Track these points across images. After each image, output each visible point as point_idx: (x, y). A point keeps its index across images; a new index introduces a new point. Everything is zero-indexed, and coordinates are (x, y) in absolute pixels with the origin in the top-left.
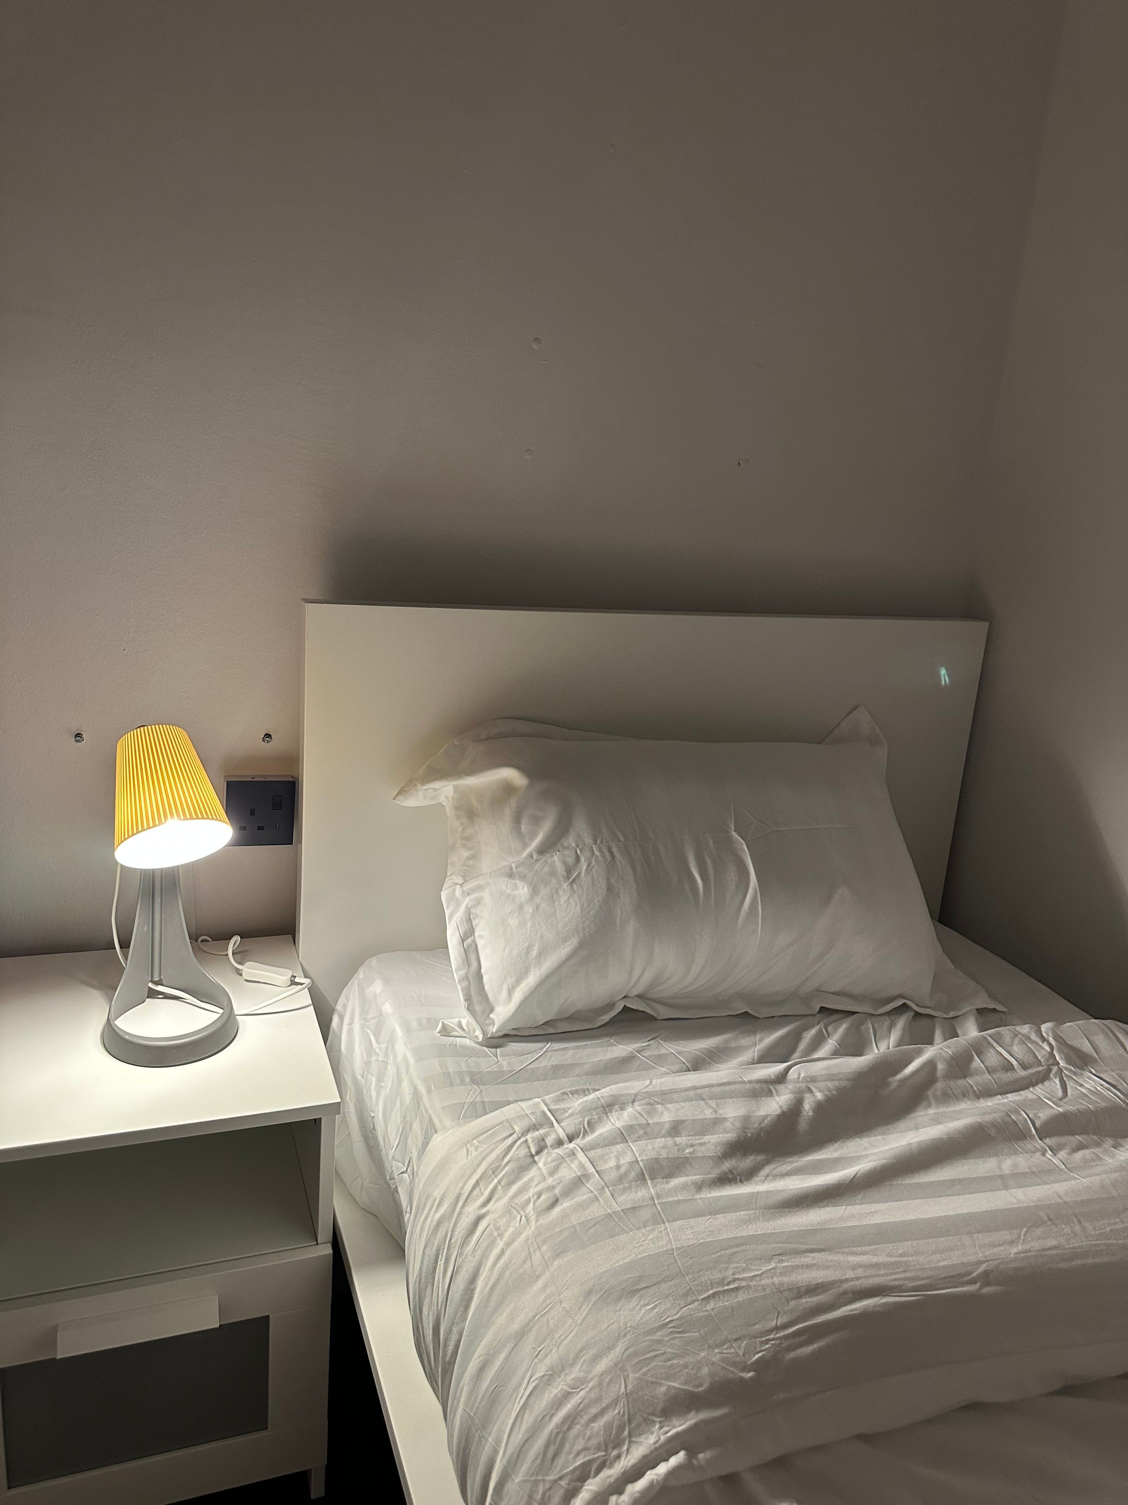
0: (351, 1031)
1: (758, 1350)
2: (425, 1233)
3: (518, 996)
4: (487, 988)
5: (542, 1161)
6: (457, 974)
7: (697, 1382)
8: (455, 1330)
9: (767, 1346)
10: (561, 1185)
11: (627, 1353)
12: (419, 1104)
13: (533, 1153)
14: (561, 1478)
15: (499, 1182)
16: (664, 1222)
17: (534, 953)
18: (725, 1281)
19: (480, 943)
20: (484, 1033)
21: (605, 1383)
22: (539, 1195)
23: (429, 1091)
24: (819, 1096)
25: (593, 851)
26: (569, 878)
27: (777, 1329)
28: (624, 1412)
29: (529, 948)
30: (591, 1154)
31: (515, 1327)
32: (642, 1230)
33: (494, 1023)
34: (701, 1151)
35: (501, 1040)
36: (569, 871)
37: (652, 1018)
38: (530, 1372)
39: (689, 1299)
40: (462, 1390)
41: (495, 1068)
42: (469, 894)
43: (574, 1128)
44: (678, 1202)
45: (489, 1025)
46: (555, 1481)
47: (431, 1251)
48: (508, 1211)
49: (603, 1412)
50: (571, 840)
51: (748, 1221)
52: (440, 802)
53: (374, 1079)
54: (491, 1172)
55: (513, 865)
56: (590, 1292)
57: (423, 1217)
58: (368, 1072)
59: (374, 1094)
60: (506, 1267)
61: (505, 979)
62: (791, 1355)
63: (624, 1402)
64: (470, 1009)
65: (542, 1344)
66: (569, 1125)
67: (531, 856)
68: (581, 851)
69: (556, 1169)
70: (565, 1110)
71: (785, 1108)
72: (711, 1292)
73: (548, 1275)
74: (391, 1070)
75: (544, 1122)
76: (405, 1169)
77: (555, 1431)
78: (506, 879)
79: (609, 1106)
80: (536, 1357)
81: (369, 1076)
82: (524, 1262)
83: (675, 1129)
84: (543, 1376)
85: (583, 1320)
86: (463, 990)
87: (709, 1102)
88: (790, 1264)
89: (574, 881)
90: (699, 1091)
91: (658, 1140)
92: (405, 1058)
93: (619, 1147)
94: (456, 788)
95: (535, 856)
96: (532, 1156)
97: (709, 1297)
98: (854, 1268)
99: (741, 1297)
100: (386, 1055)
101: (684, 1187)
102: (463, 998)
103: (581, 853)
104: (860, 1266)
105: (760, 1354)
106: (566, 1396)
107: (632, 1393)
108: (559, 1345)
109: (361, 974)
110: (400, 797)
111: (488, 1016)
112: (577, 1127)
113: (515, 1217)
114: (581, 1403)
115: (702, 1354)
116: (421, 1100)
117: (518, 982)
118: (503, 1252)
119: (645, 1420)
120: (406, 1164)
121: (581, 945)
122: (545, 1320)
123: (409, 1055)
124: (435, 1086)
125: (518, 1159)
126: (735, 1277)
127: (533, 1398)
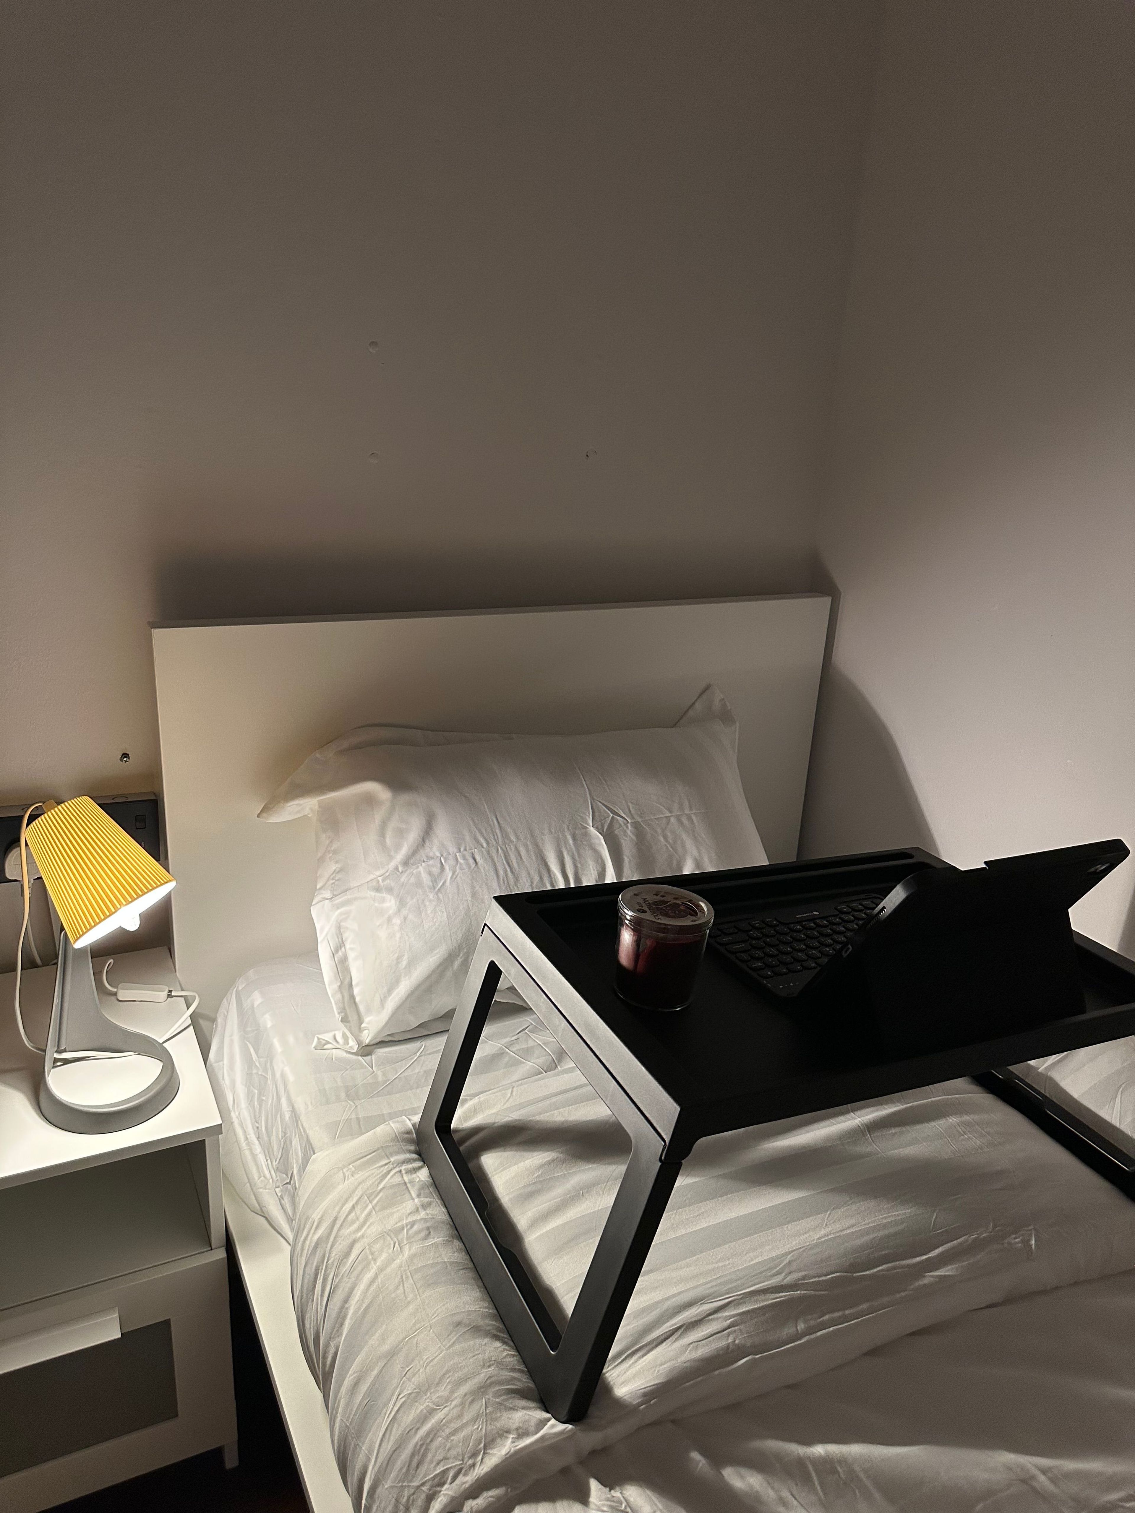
0: (231, 1042)
2: (305, 1252)
3: (391, 1004)
4: (359, 1000)
8: (332, 1343)
11: (489, 1381)
12: (298, 1123)
14: (423, 1484)
15: (373, 1208)
17: (404, 963)
19: (350, 957)
20: (359, 1043)
21: (467, 1403)
22: (412, 1225)
25: (457, 859)
26: (434, 888)
28: (482, 1428)
29: (399, 960)
31: (386, 1347)
33: (367, 1032)
35: (375, 1049)
36: (434, 881)
38: (399, 1389)
40: (339, 1401)
41: (370, 1080)
42: (338, 908)
45: (363, 1034)
46: (418, 1487)
47: (311, 1270)
49: (463, 1427)
50: (433, 849)
52: (307, 814)
53: (256, 1091)
54: (366, 1198)
55: (380, 879)
56: (458, 1324)
57: (303, 1237)
60: (379, 1291)
61: (377, 989)
63: (483, 1420)
64: (344, 1020)
65: (410, 1364)
67: (397, 869)
68: (446, 859)
69: (429, 1205)
73: (419, 1301)
76: (288, 1181)
77: (420, 1443)
78: (373, 894)
80: (404, 1376)
82: (397, 1288)
84: (410, 1394)
85: (451, 1346)
86: (336, 1003)
89: (439, 890)
92: (283, 1075)
94: (320, 803)
95: (400, 868)
96: (406, 1185)
100: (265, 1070)
102: (338, 1011)
103: (445, 862)
106: (431, 1412)
108: (426, 1366)
109: (238, 986)
110: (265, 815)
111: (362, 1027)
113: (389, 1244)
114: (444, 1419)
118: (376, 1277)
122: (414, 1342)
124: (312, 1103)
125: (392, 1187)
127: (401, 1414)
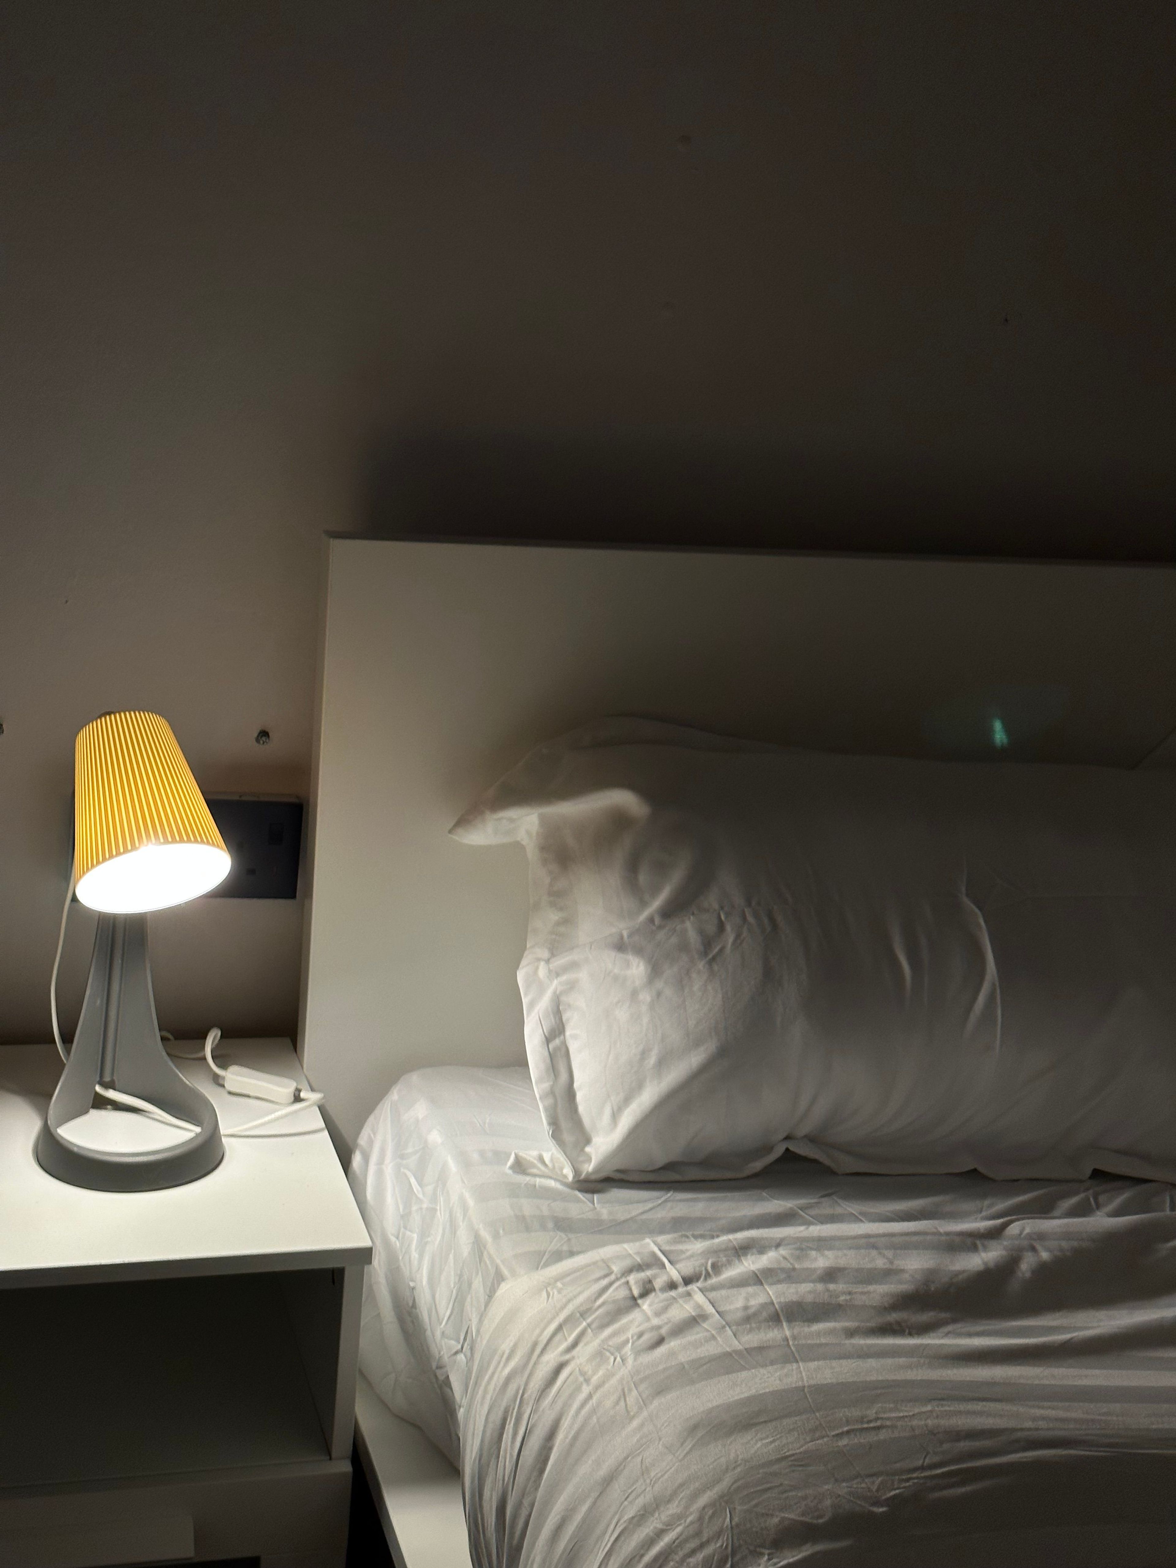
0: (380, 1173)
1: (895, 1487)
2: (488, 1397)
3: (626, 1121)
4: (581, 1109)
5: (646, 1305)
6: (538, 1088)
7: (816, 1514)
8: (526, 1502)
9: (907, 1484)
10: (669, 1325)
11: (735, 1486)
12: (482, 1254)
13: (636, 1293)
15: (589, 1325)
16: (797, 1362)
17: (652, 1060)
18: (865, 1420)
19: (573, 1046)
20: (577, 1172)
21: (707, 1517)
22: (640, 1335)
23: (496, 1236)
24: (1045, 1255)
25: (744, 919)
26: (706, 953)
27: (922, 1468)
28: (726, 1547)
29: (644, 1054)
30: (712, 1295)
31: (603, 1472)
32: (767, 1368)
33: (590, 1160)
34: (860, 1300)
35: (599, 1186)
36: (707, 943)
37: (829, 1172)
38: (617, 1517)
39: (817, 1435)
40: (534, 1560)
41: (590, 1215)
42: (558, 975)
43: (693, 1270)
44: (820, 1345)
45: (583, 1162)
47: (497, 1416)
48: (599, 1355)
49: (702, 1546)
50: (712, 900)
51: (910, 1367)
52: (519, 839)
53: (415, 1236)
54: (578, 1315)
55: (625, 934)
56: (695, 1428)
57: (487, 1377)
58: (405, 1228)
59: (415, 1255)
60: (594, 1411)
61: (609, 1096)
62: (937, 1494)
63: (728, 1535)
64: (556, 1135)
65: (633, 1485)
66: (687, 1267)
67: (651, 920)
68: (727, 915)
69: (665, 1309)
70: (682, 1252)
71: (991, 1265)
72: (846, 1429)
73: (645, 1413)
74: (441, 1217)
75: (653, 1262)
76: (460, 1347)
78: (613, 954)
79: (742, 1250)
80: (626, 1499)
81: (408, 1233)
82: (617, 1403)
83: (830, 1275)
84: (633, 1518)
85: (685, 1456)
86: (546, 1109)
87: (886, 1252)
88: (952, 1409)
89: (714, 959)
90: (872, 1240)
91: (804, 1285)
92: (462, 1199)
93: (750, 1289)
94: (543, 819)
95: (657, 921)
96: (634, 1299)
97: (842, 1434)
98: (1034, 1419)
99: (883, 1435)
100: (434, 1199)
101: (831, 1332)
102: (546, 1119)
103: (726, 918)
104: (1043, 1418)
105: (897, 1491)
106: (660, 1533)
107: (737, 1525)
108: (654, 1484)
109: (394, 1095)
110: (460, 831)
111: (582, 1150)
112: (697, 1269)
113: (608, 1358)
114: (677, 1539)
115: (826, 1487)
116: (485, 1248)
117: (627, 1100)
118: (590, 1396)
119: (751, 1552)
120: (462, 1338)
121: (722, 1052)
122: (639, 1459)
123: (467, 1195)
124: (504, 1230)
125: (614, 1302)
126: (878, 1416)
127: (619, 1543)
